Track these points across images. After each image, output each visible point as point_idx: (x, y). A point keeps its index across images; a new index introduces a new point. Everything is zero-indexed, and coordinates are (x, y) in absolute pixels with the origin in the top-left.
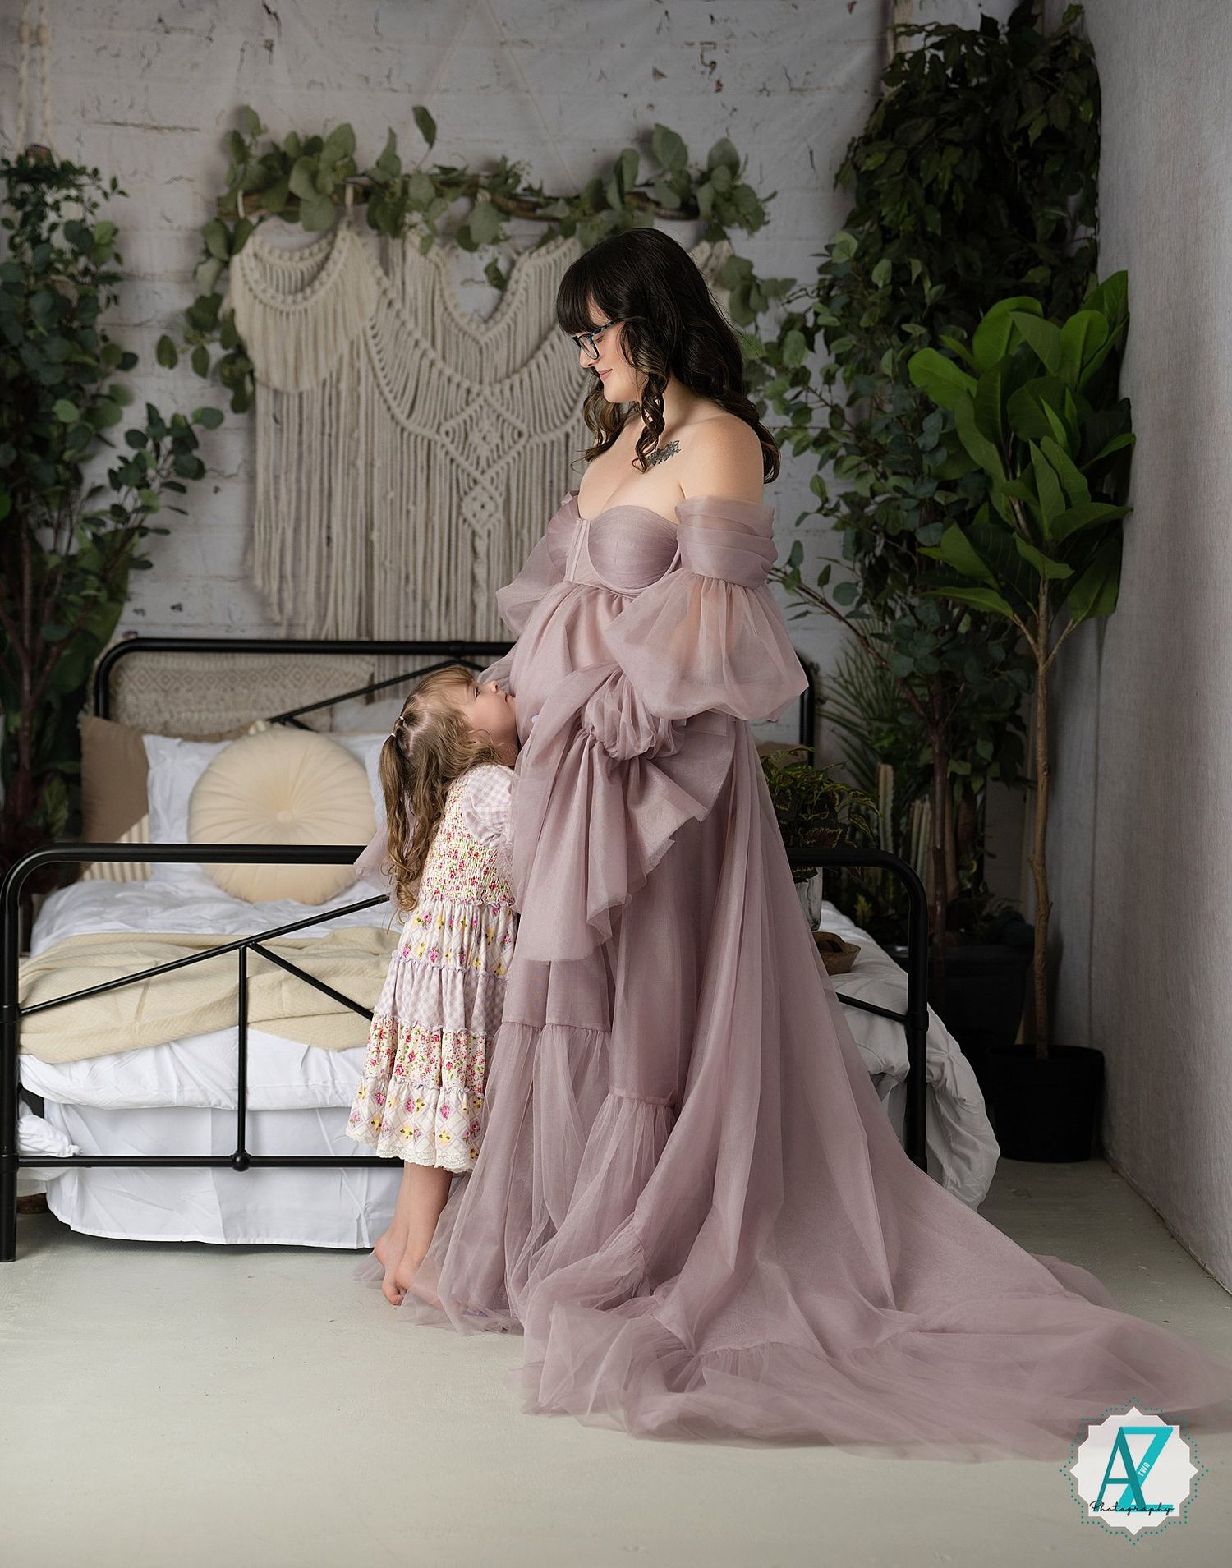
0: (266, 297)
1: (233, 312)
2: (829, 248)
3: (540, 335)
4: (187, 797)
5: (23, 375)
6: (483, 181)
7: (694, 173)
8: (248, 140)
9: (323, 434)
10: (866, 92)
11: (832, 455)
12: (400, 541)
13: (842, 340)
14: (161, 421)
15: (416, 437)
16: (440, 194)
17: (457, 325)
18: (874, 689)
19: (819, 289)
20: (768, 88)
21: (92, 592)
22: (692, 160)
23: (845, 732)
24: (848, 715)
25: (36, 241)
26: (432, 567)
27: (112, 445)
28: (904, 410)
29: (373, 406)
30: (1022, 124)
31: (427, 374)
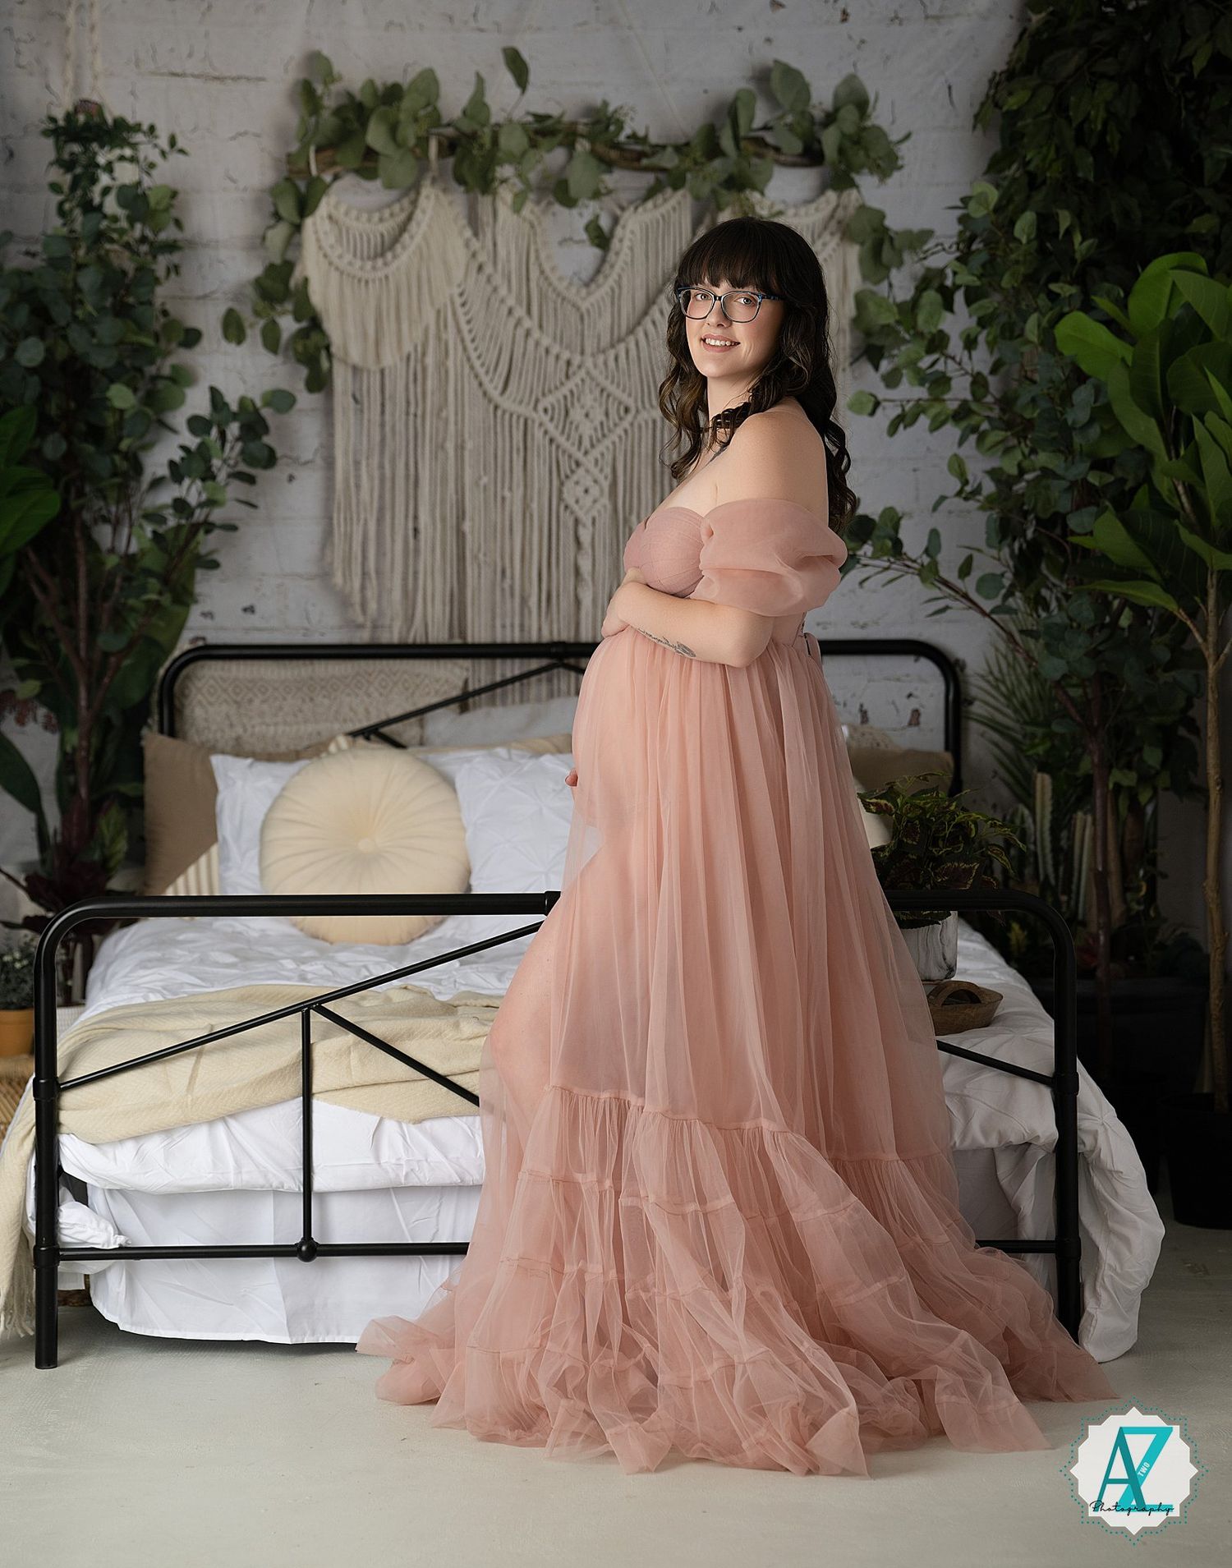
0: (342, 264)
1: (306, 281)
2: (965, 201)
3: (648, 299)
4: (258, 825)
5: (73, 357)
6: (581, 129)
7: (818, 114)
8: (319, 89)
9: (407, 414)
10: (1011, 17)
11: (974, 429)
12: (495, 530)
13: (984, 302)
14: (226, 405)
15: (511, 415)
16: (534, 145)
17: (554, 290)
18: (1028, 688)
19: (958, 244)
20: (900, 16)
21: (153, 597)
22: (815, 100)
23: (996, 737)
24: (999, 717)
25: (89, 208)
26: (531, 558)
27: (174, 431)
28: (1052, 381)
29: (463, 381)
30: (1183, 55)
31: (522, 344)
